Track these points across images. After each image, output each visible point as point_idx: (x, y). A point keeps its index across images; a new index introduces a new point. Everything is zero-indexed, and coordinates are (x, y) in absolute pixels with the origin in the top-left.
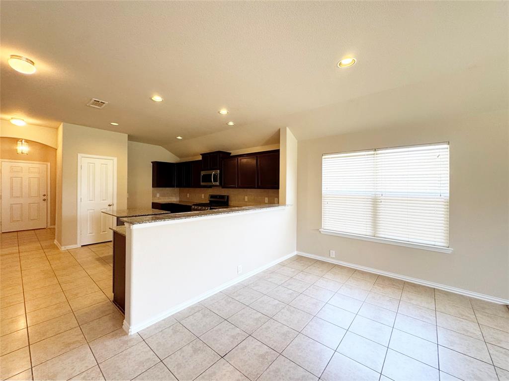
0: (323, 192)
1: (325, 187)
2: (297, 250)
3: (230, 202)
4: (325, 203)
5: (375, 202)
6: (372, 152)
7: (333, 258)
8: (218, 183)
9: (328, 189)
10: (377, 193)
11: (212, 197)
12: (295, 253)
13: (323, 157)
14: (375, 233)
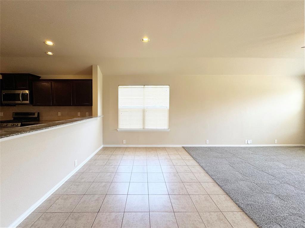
0: (119, 107)
1: (120, 104)
2: (103, 144)
3: (40, 118)
4: (120, 114)
5: (144, 111)
6: (143, 87)
7: (125, 144)
8: (28, 102)
9: (122, 106)
10: (145, 107)
11: (16, 114)
12: (102, 146)
13: (119, 87)
14: (144, 127)
